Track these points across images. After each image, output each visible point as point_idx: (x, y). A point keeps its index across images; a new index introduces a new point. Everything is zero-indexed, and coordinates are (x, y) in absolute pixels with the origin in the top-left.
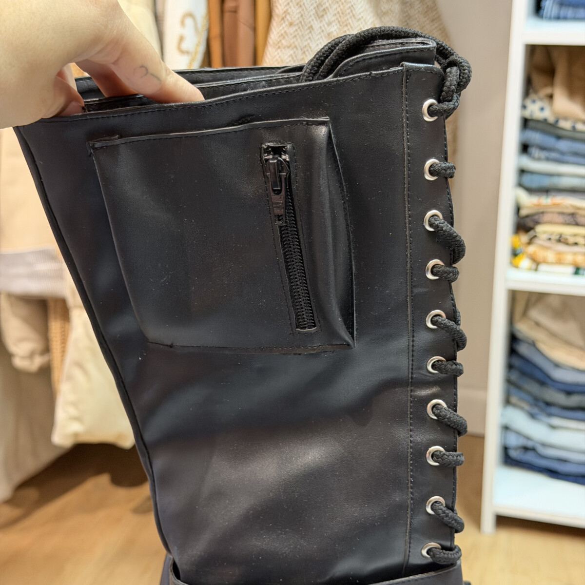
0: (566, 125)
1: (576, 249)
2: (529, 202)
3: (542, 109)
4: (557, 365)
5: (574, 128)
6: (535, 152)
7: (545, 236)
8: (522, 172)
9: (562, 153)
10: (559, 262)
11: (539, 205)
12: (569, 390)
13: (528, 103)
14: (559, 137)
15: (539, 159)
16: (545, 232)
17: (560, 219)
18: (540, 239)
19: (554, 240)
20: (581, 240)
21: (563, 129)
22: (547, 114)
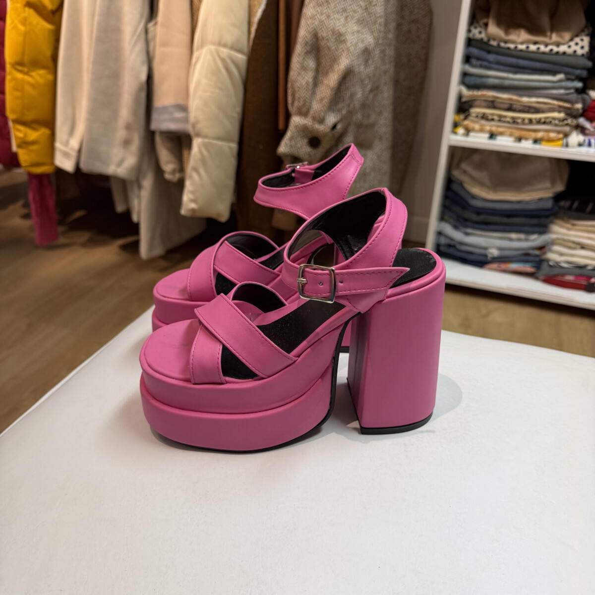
0: (494, 43)
1: (492, 123)
2: (465, 92)
3: (480, 33)
4: (474, 197)
5: (499, 45)
6: (474, 61)
7: (474, 115)
8: (465, 75)
9: (490, 62)
10: (482, 130)
11: (473, 96)
12: (479, 211)
13: (472, 28)
14: (489, 52)
15: (474, 66)
16: (474, 112)
17: (484, 104)
18: (471, 116)
19: (479, 117)
20: (496, 118)
21: (492, 46)
22: (483, 36)
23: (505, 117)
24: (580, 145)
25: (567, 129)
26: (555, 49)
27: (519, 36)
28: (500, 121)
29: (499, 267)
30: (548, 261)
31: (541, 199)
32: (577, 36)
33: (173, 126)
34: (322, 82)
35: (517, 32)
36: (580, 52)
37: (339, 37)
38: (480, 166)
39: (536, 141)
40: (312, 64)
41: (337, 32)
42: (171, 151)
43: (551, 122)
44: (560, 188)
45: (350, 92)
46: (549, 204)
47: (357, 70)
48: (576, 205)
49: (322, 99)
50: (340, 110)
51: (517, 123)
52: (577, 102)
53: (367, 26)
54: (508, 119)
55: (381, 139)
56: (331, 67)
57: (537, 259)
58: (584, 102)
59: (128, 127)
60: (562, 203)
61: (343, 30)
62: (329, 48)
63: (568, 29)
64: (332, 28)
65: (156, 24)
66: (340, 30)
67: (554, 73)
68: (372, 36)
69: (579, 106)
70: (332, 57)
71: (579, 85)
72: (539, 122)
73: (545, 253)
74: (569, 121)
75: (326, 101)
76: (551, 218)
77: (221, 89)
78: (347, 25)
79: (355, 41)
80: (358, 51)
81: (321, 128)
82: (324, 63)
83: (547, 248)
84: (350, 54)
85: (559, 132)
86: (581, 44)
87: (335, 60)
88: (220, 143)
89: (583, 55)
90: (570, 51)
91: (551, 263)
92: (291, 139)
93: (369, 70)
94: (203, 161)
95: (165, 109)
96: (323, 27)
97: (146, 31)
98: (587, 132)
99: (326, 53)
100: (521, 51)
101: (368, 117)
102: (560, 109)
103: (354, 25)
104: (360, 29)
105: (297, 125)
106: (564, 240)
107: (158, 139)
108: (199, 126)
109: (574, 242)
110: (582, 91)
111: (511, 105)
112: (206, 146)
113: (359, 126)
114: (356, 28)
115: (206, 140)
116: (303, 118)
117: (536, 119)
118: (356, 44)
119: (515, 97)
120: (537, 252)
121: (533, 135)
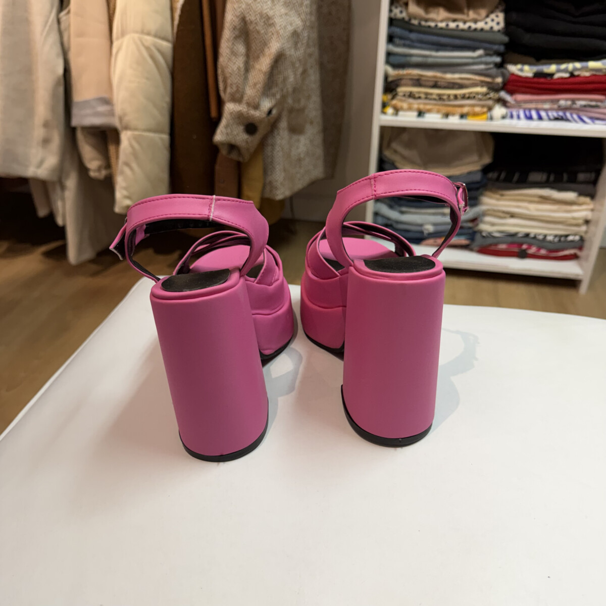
0: (415, 22)
1: (419, 101)
2: (391, 71)
3: (401, 12)
5: (420, 24)
6: (397, 41)
7: (401, 94)
8: (389, 54)
9: (412, 41)
10: (410, 109)
11: (398, 75)
13: (393, 8)
14: (411, 31)
15: (398, 46)
16: (401, 92)
17: (410, 82)
18: (399, 95)
19: (407, 96)
20: (423, 96)
21: (413, 25)
22: (404, 15)
23: (431, 94)
24: (504, 117)
25: (490, 103)
26: (473, 26)
27: (438, 14)
28: (426, 98)
29: (435, 242)
30: (480, 232)
31: (470, 173)
32: (492, 12)
33: (97, 121)
34: (253, 67)
35: (436, 10)
36: (496, 28)
37: (268, 21)
38: (409, 145)
39: (462, 116)
40: (241, 49)
41: (265, 15)
42: (95, 147)
43: (474, 97)
44: (487, 160)
45: (282, 76)
46: (478, 177)
47: (288, 53)
48: (503, 176)
49: (255, 85)
50: (274, 95)
51: (443, 100)
52: (496, 76)
53: (293, 9)
54: (434, 97)
55: (312, 123)
56: (262, 52)
57: (471, 231)
58: (503, 75)
59: (46, 125)
60: (490, 175)
61: (271, 13)
62: (258, 32)
63: (483, 6)
64: (259, 11)
65: (69, 12)
66: (268, 14)
67: (474, 49)
68: (300, 18)
69: (499, 80)
70: (261, 41)
71: (498, 59)
72: (464, 97)
73: (477, 225)
74: (492, 95)
75: (259, 86)
76: (481, 190)
77: (147, 79)
78: (274, 7)
79: (284, 24)
80: (287, 34)
81: (256, 114)
82: (254, 48)
83: (479, 219)
84: (280, 37)
85: (483, 106)
86: (496, 20)
87: (265, 44)
88: (151, 135)
89: (499, 31)
90: (487, 27)
91: (484, 234)
92: (227, 127)
93: (299, 53)
94: (135, 154)
95: (86, 103)
96: (251, 11)
97: (59, 22)
98: (508, 105)
99: (255, 38)
100: (441, 29)
101: (299, 101)
102: (482, 83)
103: (281, 8)
104: (287, 11)
105: (231, 111)
106: (494, 211)
107: (80, 136)
108: (126, 119)
109: (504, 212)
110: (500, 66)
111: (436, 82)
112: (137, 139)
113: (291, 111)
114: (283, 11)
115: (136, 133)
116: (237, 104)
117: (460, 95)
118: (285, 27)
119: (439, 74)
120: (470, 225)
121: (459, 110)
